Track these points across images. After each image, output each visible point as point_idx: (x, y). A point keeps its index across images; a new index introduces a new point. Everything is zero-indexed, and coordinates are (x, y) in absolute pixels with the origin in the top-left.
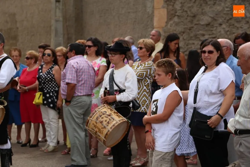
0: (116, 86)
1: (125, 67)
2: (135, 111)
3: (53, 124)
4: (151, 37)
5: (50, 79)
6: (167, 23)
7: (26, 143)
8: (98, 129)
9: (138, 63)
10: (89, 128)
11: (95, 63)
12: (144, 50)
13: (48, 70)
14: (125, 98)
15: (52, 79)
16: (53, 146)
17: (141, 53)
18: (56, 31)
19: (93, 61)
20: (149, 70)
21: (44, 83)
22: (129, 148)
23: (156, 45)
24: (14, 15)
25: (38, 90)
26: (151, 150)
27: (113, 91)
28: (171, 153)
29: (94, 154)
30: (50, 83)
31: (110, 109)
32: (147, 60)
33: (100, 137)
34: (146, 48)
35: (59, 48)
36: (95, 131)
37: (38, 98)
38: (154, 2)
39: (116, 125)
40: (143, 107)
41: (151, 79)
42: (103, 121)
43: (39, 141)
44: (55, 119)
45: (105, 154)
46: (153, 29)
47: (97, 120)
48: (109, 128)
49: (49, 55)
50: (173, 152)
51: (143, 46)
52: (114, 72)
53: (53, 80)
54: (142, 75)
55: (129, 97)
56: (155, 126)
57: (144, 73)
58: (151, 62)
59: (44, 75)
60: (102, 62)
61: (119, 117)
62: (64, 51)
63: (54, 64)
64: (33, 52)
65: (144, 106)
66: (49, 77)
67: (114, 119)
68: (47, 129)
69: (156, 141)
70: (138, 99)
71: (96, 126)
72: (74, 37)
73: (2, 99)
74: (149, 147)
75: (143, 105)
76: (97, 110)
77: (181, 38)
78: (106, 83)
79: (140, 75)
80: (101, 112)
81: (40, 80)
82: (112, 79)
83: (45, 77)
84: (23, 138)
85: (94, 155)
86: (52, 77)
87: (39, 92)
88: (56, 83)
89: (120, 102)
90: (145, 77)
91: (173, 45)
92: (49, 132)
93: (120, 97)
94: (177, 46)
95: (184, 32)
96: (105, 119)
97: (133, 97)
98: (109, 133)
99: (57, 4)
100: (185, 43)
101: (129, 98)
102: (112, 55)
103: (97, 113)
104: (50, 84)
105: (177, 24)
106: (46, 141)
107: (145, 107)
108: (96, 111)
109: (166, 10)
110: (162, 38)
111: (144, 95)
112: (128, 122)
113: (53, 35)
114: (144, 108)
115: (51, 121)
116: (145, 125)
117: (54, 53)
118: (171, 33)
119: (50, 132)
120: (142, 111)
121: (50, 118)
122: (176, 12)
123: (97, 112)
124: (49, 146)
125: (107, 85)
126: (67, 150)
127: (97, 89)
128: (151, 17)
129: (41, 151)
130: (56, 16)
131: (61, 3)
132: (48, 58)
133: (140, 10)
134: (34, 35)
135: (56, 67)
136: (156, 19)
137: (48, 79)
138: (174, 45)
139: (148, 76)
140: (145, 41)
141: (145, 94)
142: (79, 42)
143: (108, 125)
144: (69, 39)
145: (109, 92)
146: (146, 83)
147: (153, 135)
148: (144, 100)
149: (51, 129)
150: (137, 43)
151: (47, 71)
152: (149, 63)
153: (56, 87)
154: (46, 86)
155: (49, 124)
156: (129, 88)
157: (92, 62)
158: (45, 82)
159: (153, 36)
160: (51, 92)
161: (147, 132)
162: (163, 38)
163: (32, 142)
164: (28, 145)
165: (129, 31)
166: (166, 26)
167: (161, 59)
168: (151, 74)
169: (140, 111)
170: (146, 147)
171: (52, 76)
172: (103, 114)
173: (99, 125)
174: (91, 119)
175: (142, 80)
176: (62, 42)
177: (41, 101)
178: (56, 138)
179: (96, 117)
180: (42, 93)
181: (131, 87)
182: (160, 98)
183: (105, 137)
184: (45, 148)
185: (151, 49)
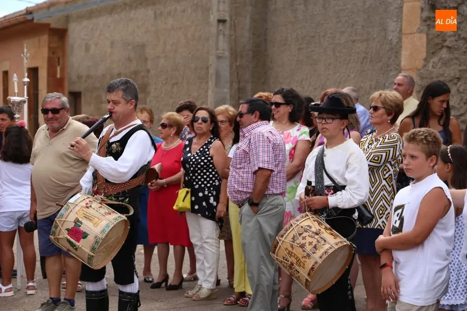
0: (328, 179)
1: (345, 143)
2: (364, 227)
3: (208, 248)
4: (395, 87)
5: (205, 164)
6: (426, 60)
7: (160, 281)
8: (296, 258)
9: (371, 137)
10: (277, 256)
11: (289, 135)
12: (381, 111)
13: (202, 147)
14: (344, 201)
15: (209, 165)
16: (208, 289)
17: (376, 117)
18: (218, 75)
19: (285, 132)
20: (392, 150)
21: (194, 172)
22: (350, 297)
23: (405, 102)
24: (143, 46)
25: (182, 185)
26: (392, 300)
27: (322, 188)
28: (431, 307)
29: (285, 305)
30: (205, 171)
31: (317, 221)
32: (388, 129)
33: (299, 275)
34: (384, 108)
35: (222, 108)
36: (289, 263)
37: (183, 200)
38: (401, 21)
39: (330, 251)
40: (380, 218)
41: (395, 167)
42: (305, 243)
43: (182, 280)
44: (213, 239)
45: (304, 306)
46: (400, 72)
47: (294, 242)
48: (317, 257)
49: (204, 120)
50: (435, 305)
51: (379, 105)
52: (325, 152)
53: (211, 166)
54: (378, 159)
55: (353, 199)
56: (400, 256)
57: (382, 155)
58: (395, 134)
59: (195, 158)
60: (301, 135)
61: (335, 237)
62: (231, 113)
63: (212, 136)
64: (173, 114)
65: (382, 217)
66: (202, 161)
67: (325, 241)
68: (198, 256)
69: (401, 284)
70: (372, 203)
71: (292, 253)
72: (249, 87)
73: (125, 202)
74: (388, 296)
75: (380, 216)
76: (293, 223)
77: (453, 90)
78: (309, 173)
79: (374, 159)
80: (302, 227)
81: (187, 166)
82: (320, 165)
83: (196, 160)
84: (156, 273)
85: (284, 308)
86: (209, 161)
87: (184, 188)
88: (216, 173)
89: (336, 209)
90: (383, 163)
91: (436, 104)
92: (201, 262)
93: (335, 200)
94: (445, 106)
95: (459, 79)
96: (309, 239)
97: (360, 200)
98: (316, 267)
99: (221, 27)
100: (461, 100)
101: (352, 202)
102: (326, 121)
103: (294, 229)
104: (205, 174)
105: (446, 63)
106: (196, 279)
107: (383, 219)
108: (291, 225)
109: (424, 37)
110: (416, 88)
111: (382, 196)
112: (350, 247)
113: (211, 84)
114: (383, 222)
115: (205, 242)
116: (379, 254)
117: (213, 116)
118: (435, 80)
119: (203, 263)
120: (379, 227)
121: (204, 237)
122: (445, 41)
123: (294, 226)
124: (201, 287)
125: (311, 177)
126: (234, 296)
127: (291, 184)
128: (396, 51)
129: (186, 297)
130: (217, 49)
131: (228, 25)
132: (204, 126)
133: (375, 36)
134: (177, 84)
135: (217, 143)
136: (405, 54)
137: (202, 164)
138: (439, 103)
139: (390, 160)
140: (383, 95)
141: (383, 194)
142: (261, 97)
143: (315, 252)
144: (241, 90)
145: (314, 190)
146: (387, 173)
147: (396, 273)
148: (383, 205)
149: (205, 258)
150: (368, 98)
151: (199, 150)
152: (392, 136)
153: (216, 179)
154: (197, 177)
155: (202, 247)
156: (353, 182)
157: (283, 133)
158: (197, 169)
159: (399, 85)
160: (207, 189)
161: (385, 266)
162: (418, 90)
163: (171, 281)
164: (163, 285)
165: (352, 76)
166: (424, 66)
167: (413, 128)
168: (395, 157)
169: (375, 227)
170: (382, 294)
171: (209, 158)
172: (306, 231)
173: (298, 252)
174: (283, 239)
175: (379, 168)
176: (228, 96)
177: (187, 204)
178: (214, 275)
179: (291, 236)
180: (189, 190)
181: (358, 181)
182: (409, 203)
183: (309, 274)
184: (194, 291)
185: (395, 110)
